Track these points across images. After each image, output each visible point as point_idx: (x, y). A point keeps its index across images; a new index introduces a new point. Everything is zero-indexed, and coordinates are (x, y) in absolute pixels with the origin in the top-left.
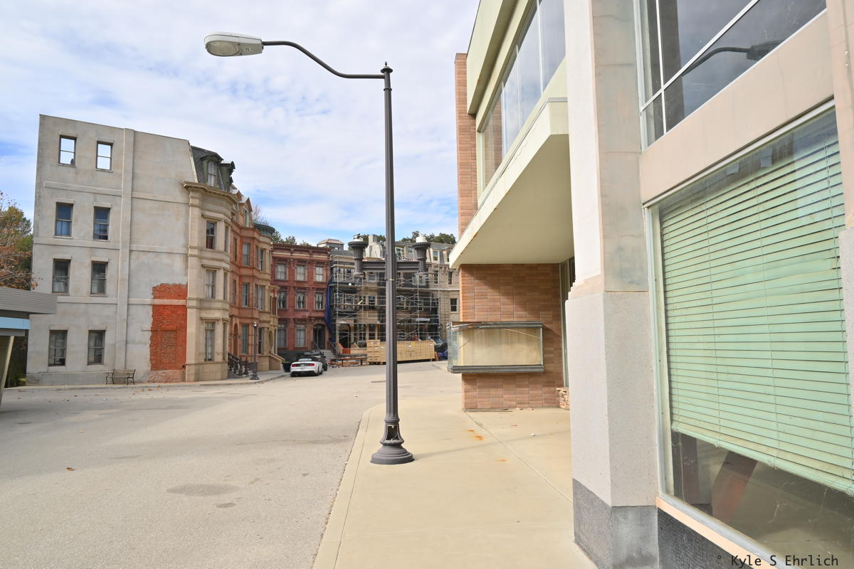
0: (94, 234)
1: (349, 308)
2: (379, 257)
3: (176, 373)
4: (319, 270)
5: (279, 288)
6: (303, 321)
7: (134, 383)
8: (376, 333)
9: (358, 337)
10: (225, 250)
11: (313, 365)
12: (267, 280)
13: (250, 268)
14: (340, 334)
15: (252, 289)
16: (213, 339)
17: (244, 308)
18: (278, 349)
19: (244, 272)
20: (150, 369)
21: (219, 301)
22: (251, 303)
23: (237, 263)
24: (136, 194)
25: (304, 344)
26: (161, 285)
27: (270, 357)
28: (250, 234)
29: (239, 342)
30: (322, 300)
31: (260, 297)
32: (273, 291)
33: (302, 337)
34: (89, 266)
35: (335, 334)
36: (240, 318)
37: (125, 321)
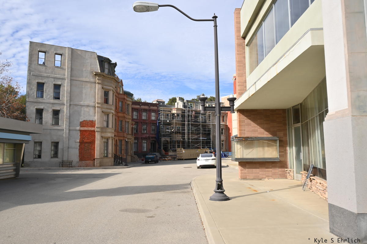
0: (54, 97)
1: (167, 133)
2: (182, 108)
3: (90, 162)
4: (153, 114)
5: (135, 123)
7: (72, 167)
8: (181, 145)
9: (172, 147)
10: (113, 104)
12: (130, 119)
13: (123, 113)
14: (163, 145)
15: (124, 123)
16: (107, 146)
17: (120, 132)
18: (134, 152)
19: (120, 115)
20: (79, 160)
21: (110, 128)
22: (123, 129)
23: (117, 111)
24: (73, 78)
25: (147, 150)
26: (84, 121)
27: (131, 156)
28: (123, 96)
29: (118, 148)
30: (155, 128)
31: (127, 127)
32: (132, 124)
33: (145, 146)
34: (51, 112)
35: (161, 145)
36: (118, 137)
37: (68, 138)
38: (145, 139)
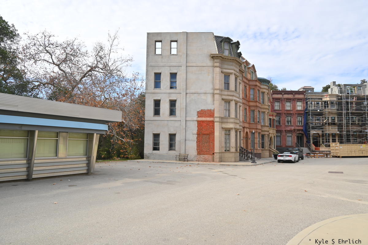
0: (170, 86)
1: (318, 124)
2: (337, 93)
3: (209, 157)
4: (299, 104)
5: (276, 114)
6: (290, 131)
7: (187, 161)
8: (337, 139)
9: (325, 141)
10: (236, 90)
11: (291, 156)
13: (255, 102)
14: (313, 139)
15: (256, 113)
16: (229, 139)
17: (252, 124)
18: (277, 146)
19: (251, 104)
20: (196, 154)
21: (233, 118)
22: (256, 120)
23: (247, 99)
24: (188, 65)
25: (292, 144)
26: (201, 110)
27: (269, 150)
28: (254, 83)
29: (249, 141)
30: (301, 120)
31: (263, 117)
32: (272, 115)
34: (168, 102)
35: (310, 139)
36: (250, 129)
37: (185, 129)
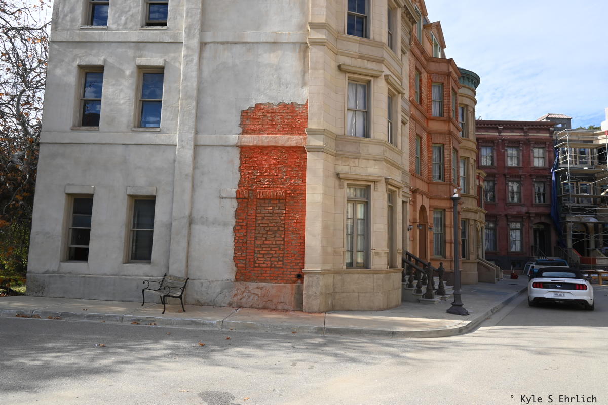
0: (144, 18)
3: (284, 291)
5: (486, 175)
9: (602, 241)
11: (581, 287)
12: (470, 150)
13: (444, 121)
14: (573, 236)
15: (448, 155)
16: (367, 221)
17: (437, 184)
19: (435, 126)
20: (233, 277)
21: (379, 143)
22: (447, 175)
23: (422, 109)
25: (522, 248)
26: (257, 106)
27: (478, 263)
28: (443, 69)
29: (430, 236)
30: (544, 190)
31: (461, 174)
32: (478, 177)
33: (518, 238)
34: (131, 76)
35: (566, 236)
36: (430, 198)
37: (190, 178)
38: (518, 217)
